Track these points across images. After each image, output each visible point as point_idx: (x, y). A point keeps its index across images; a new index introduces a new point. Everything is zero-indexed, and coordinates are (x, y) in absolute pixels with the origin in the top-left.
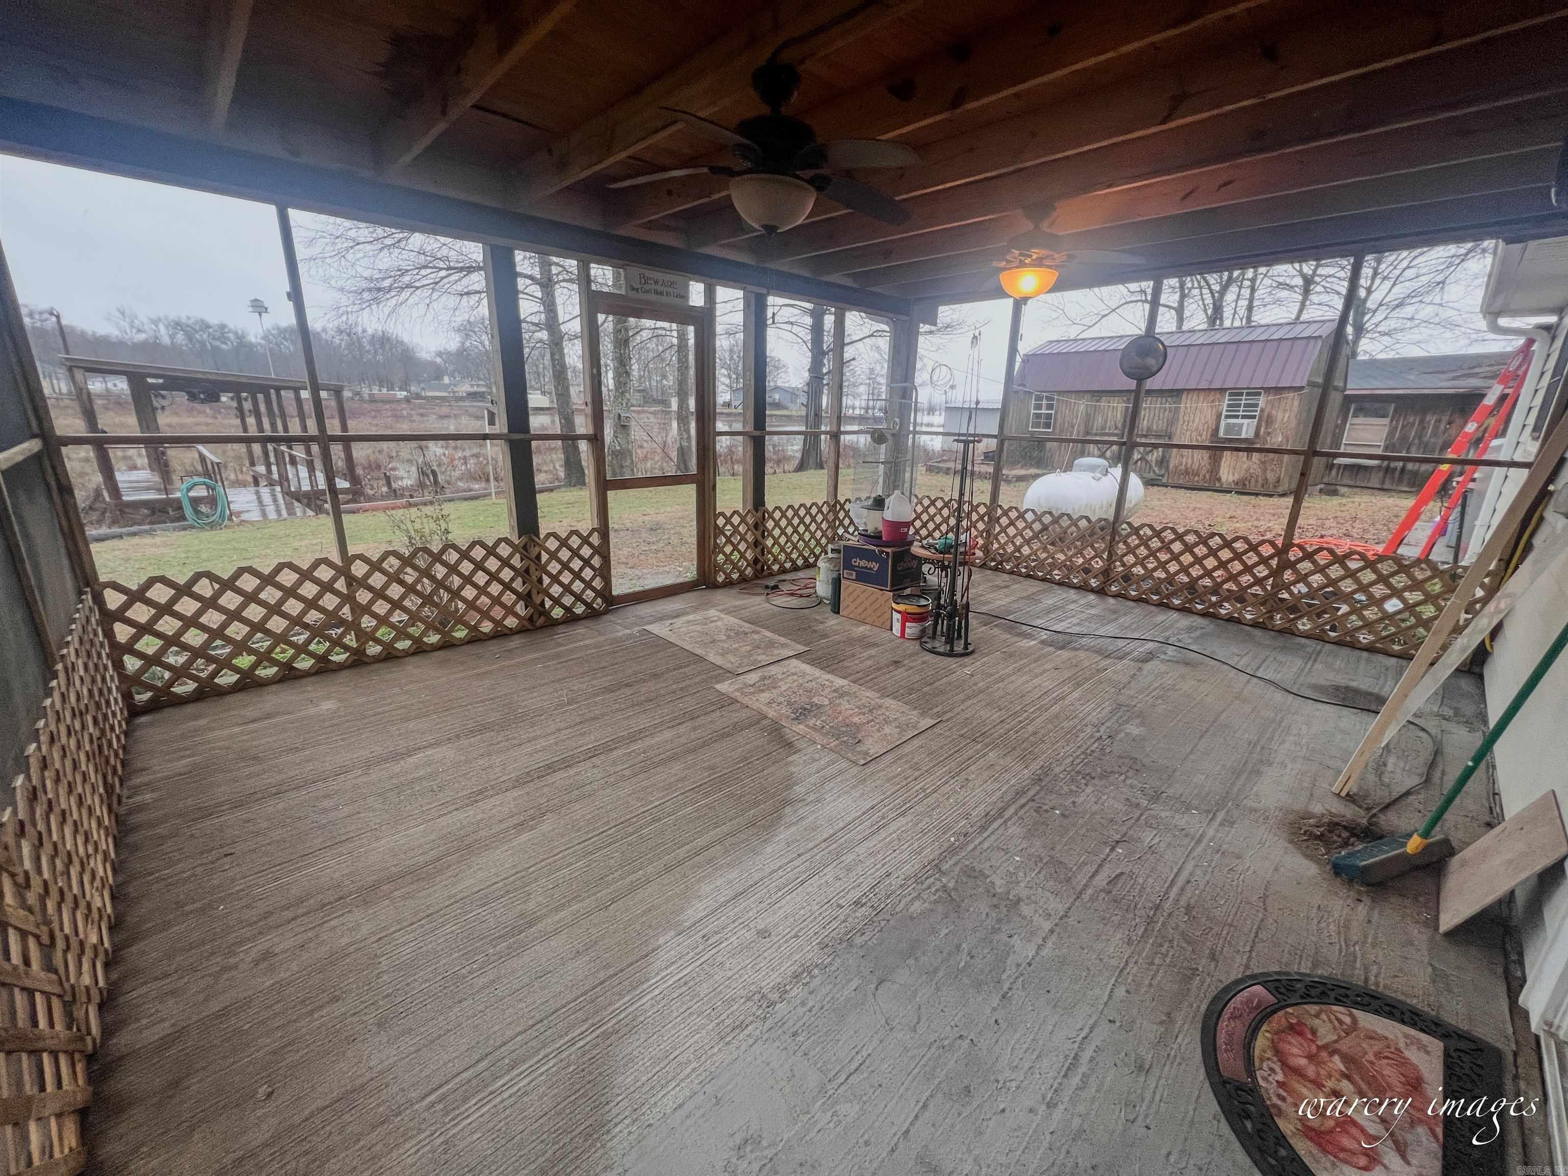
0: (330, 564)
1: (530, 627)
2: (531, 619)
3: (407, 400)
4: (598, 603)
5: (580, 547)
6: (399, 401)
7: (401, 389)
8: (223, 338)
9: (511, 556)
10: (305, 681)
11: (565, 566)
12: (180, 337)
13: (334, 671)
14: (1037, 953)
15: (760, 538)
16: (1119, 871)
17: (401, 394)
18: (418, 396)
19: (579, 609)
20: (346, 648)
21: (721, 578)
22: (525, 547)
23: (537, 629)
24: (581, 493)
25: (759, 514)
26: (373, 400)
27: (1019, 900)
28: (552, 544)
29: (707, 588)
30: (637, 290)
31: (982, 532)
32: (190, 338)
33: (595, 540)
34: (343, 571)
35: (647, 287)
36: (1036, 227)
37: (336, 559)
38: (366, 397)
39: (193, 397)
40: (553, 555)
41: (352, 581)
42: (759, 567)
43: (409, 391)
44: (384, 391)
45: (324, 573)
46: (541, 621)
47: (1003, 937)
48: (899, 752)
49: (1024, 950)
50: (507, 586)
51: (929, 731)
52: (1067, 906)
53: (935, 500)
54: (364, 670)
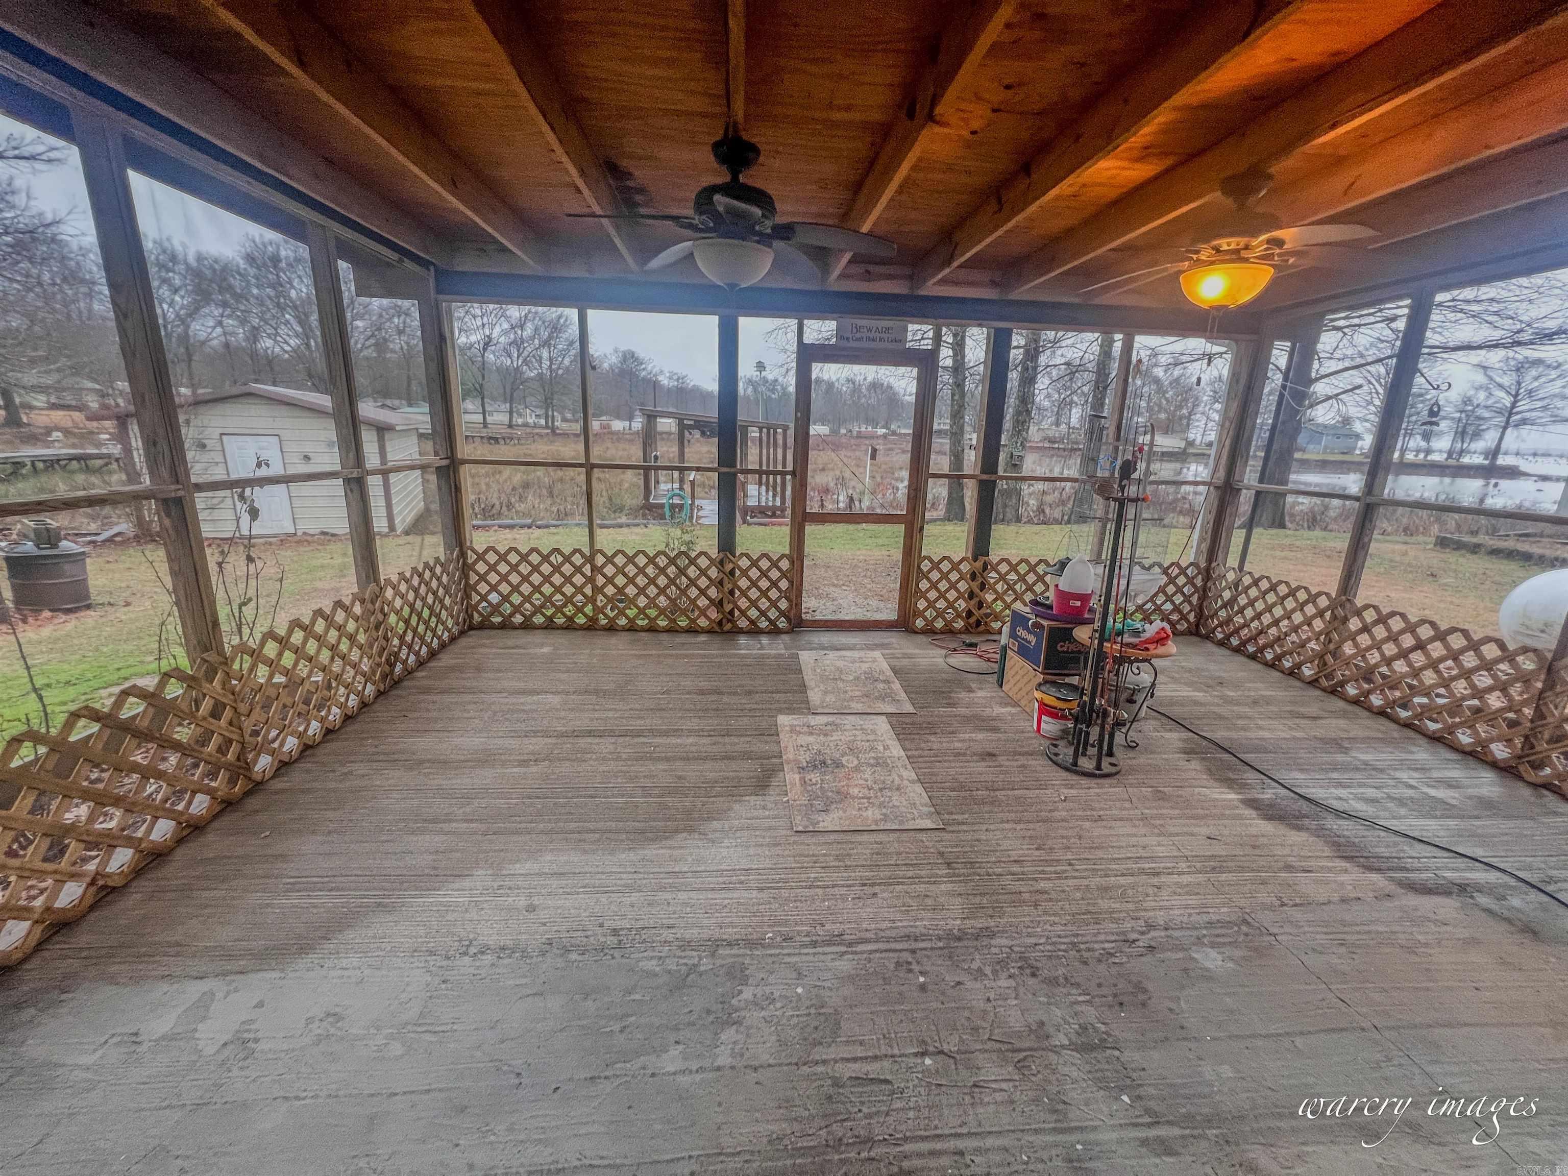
0: (583, 555)
1: (717, 629)
2: (720, 623)
3: (885, 436)
4: (782, 624)
5: (769, 569)
6: (878, 437)
7: (883, 427)
8: (773, 391)
9: (708, 568)
10: (537, 632)
11: (754, 584)
12: (750, 389)
13: (575, 629)
14: (675, 1074)
15: (977, 591)
16: (889, 1077)
17: (881, 431)
18: (894, 433)
19: (763, 624)
20: (585, 615)
21: (920, 623)
22: (721, 562)
23: (723, 633)
24: (958, 528)
25: (979, 564)
26: (859, 436)
27: (738, 1023)
28: (744, 563)
29: (907, 631)
30: (848, 339)
31: (1320, 633)
32: (755, 390)
33: (785, 564)
34: (590, 560)
35: (858, 335)
36: (1241, 206)
37: (587, 551)
38: (855, 433)
39: (703, 434)
40: (745, 573)
41: (594, 568)
42: (972, 620)
43: (888, 429)
44: (870, 429)
45: (577, 560)
46: (728, 626)
47: (672, 1037)
48: (849, 837)
49: (671, 1060)
50: (703, 592)
51: (912, 834)
52: (771, 1061)
53: (1260, 579)
54: (593, 633)
